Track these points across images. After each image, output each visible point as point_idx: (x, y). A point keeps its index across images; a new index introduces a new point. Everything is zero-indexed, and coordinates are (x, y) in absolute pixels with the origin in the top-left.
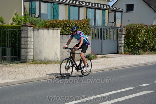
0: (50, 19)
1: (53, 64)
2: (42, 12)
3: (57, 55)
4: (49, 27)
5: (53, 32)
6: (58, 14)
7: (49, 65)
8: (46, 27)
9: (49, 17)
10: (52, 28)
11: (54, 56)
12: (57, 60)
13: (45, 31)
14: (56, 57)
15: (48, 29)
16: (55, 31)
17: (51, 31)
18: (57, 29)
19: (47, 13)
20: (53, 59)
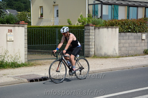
0: (110, 19)
1: (112, 59)
2: (104, 13)
3: (115, 50)
4: (108, 26)
5: (112, 30)
6: (117, 14)
7: (109, 59)
8: (106, 26)
9: (110, 17)
10: (111, 27)
11: (113, 52)
12: (116, 55)
13: (105, 29)
14: (115, 53)
15: (108, 28)
16: (114, 29)
17: (110, 29)
18: (116, 28)
19: (108, 14)
20: (112, 54)
